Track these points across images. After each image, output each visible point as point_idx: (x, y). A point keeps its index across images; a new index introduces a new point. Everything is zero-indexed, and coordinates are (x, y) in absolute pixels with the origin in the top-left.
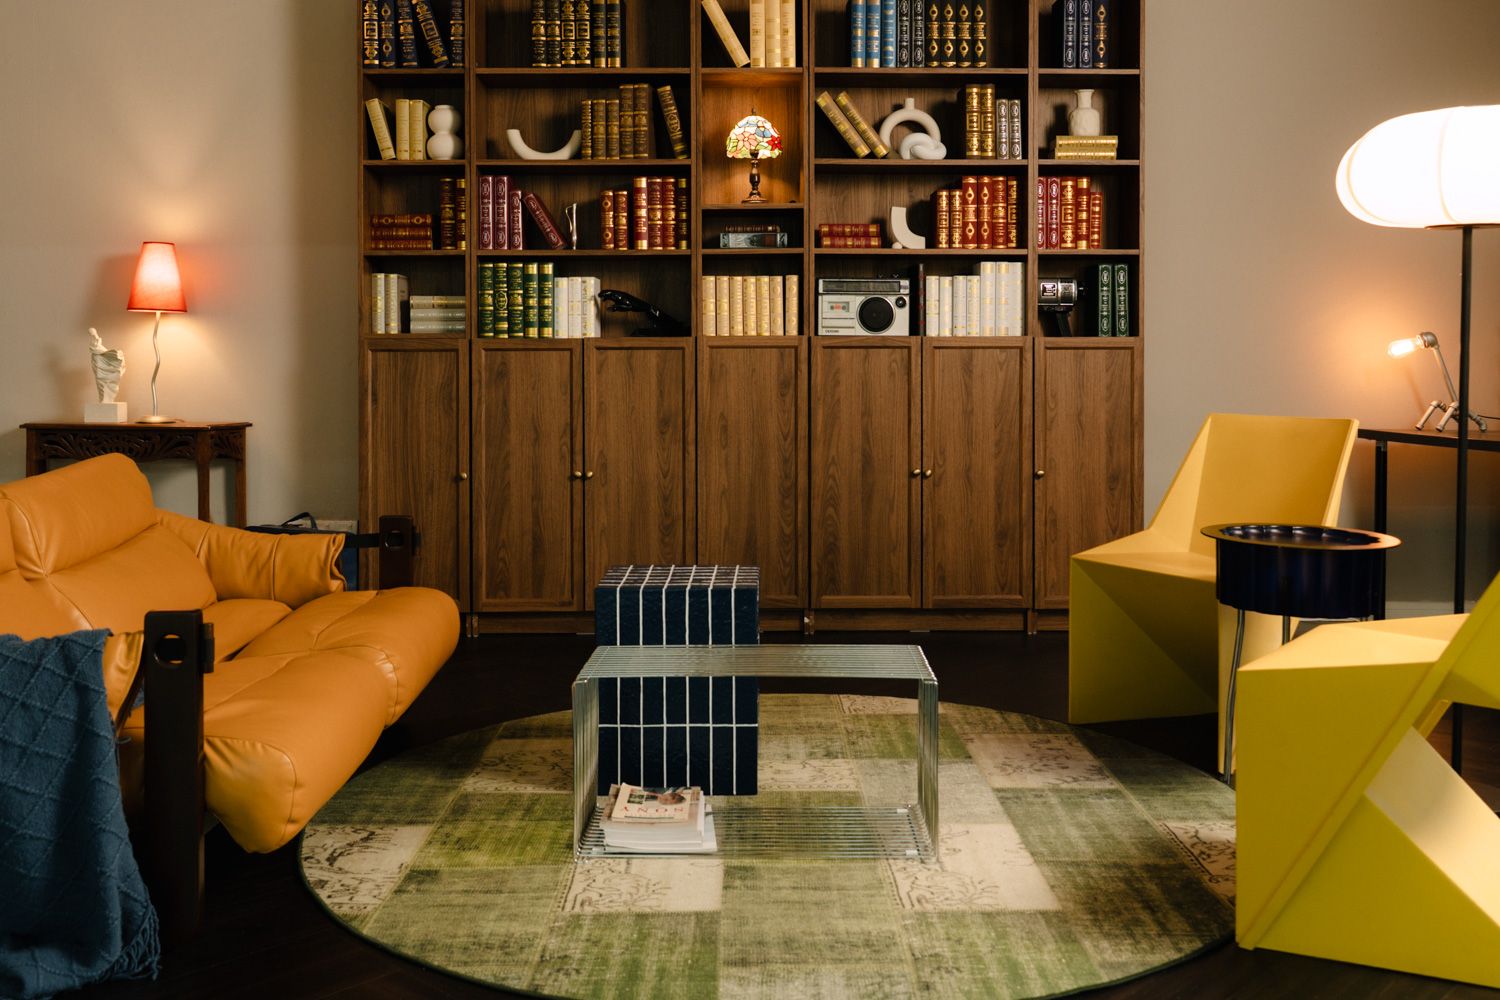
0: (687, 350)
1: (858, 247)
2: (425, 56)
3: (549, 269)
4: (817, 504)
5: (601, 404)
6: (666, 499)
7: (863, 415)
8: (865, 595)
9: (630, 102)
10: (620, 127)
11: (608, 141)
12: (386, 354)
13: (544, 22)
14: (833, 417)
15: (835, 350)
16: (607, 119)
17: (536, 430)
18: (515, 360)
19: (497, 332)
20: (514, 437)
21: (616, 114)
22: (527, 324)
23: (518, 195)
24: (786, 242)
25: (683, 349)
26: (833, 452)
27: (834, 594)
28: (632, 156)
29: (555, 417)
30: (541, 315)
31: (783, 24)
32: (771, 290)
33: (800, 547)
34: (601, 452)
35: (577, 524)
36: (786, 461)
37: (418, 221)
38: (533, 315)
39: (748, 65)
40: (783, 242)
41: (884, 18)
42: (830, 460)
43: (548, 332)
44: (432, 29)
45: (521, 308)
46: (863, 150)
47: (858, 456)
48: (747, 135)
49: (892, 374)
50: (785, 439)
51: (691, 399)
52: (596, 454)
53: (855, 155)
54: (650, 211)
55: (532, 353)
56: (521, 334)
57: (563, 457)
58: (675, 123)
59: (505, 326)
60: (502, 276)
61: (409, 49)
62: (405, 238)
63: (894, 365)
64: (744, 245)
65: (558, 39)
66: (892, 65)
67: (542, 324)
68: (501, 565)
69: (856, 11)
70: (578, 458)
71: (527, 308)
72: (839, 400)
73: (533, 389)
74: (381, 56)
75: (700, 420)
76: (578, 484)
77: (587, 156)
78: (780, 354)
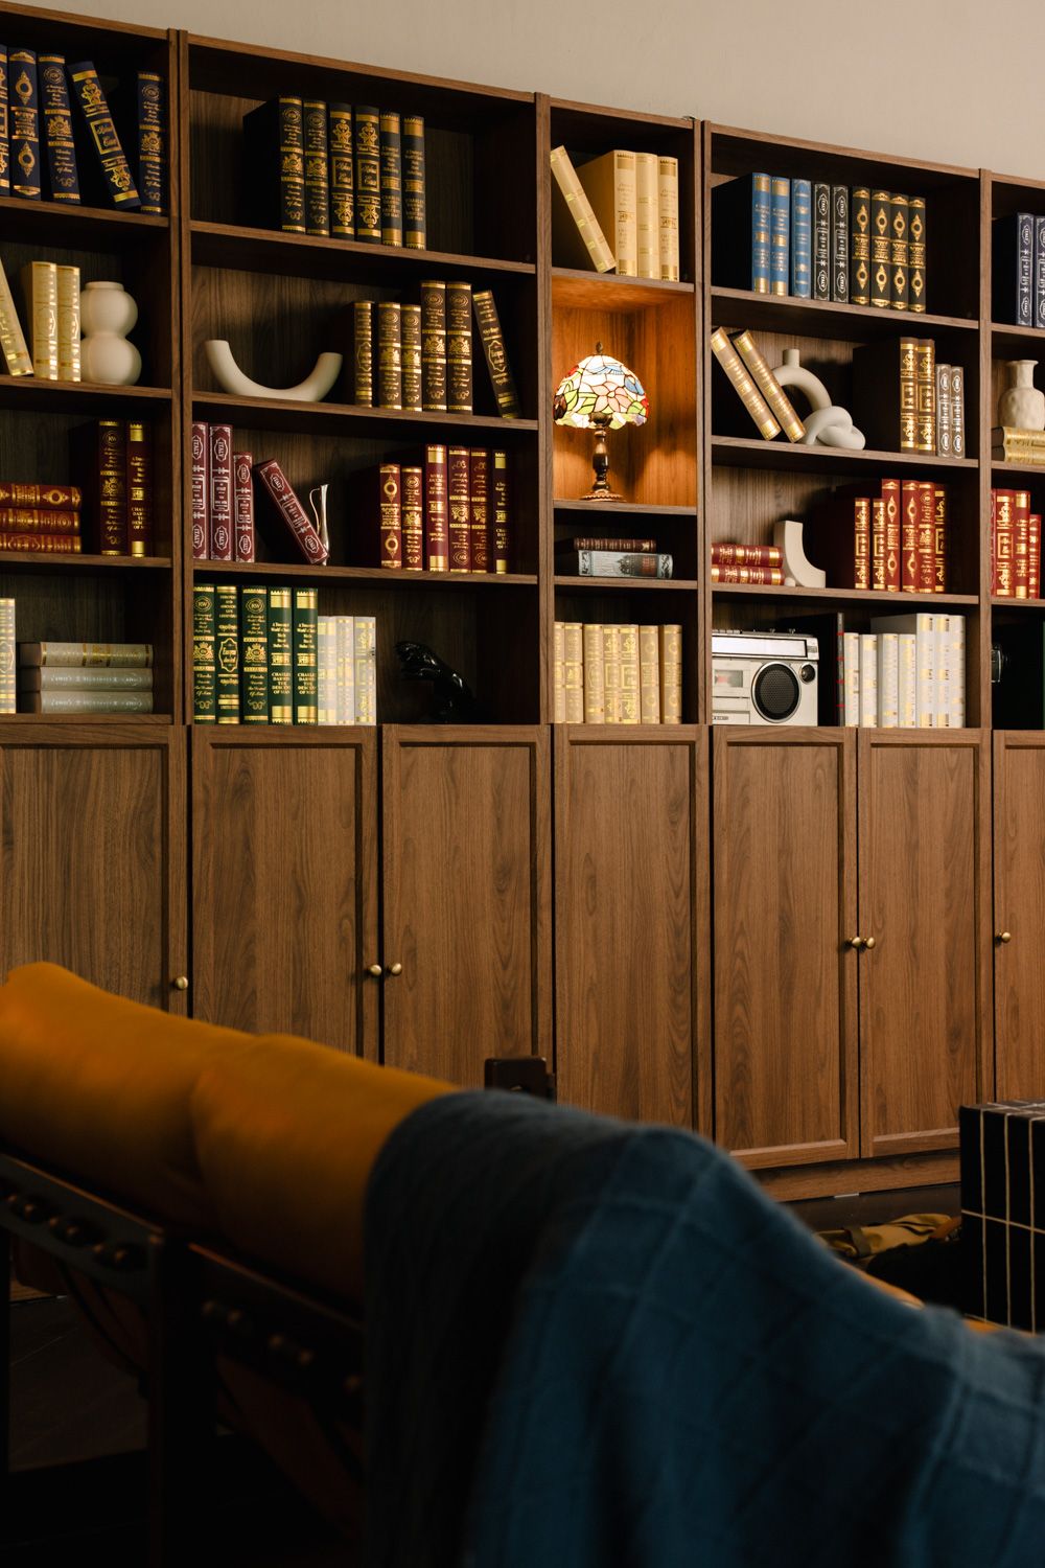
0: (538, 744)
1: (755, 582)
2: (96, 187)
3: (309, 599)
4: (722, 999)
5: (407, 842)
6: (506, 1006)
7: (780, 853)
9: (441, 313)
10: (425, 354)
11: (405, 378)
12: (31, 752)
13: (300, 151)
14: (740, 859)
15: (744, 748)
16: (403, 339)
17: (298, 889)
18: (263, 763)
19: (220, 712)
20: (261, 905)
21: (416, 332)
22: (274, 700)
24: (671, 571)
26: (742, 913)
27: (745, 1148)
28: (444, 407)
29: (331, 868)
30: (295, 682)
31: (662, 209)
34: (408, 930)
36: (676, 933)
37: (56, 497)
38: (283, 684)
39: (614, 271)
40: (666, 570)
41: (796, 219)
42: (737, 930)
43: (308, 714)
44: (110, 135)
45: (262, 669)
46: (771, 428)
47: (774, 919)
48: (612, 388)
49: (818, 787)
50: (677, 896)
51: (545, 829)
53: (759, 436)
54: (449, 505)
55: (293, 751)
56: (264, 718)
57: (343, 940)
58: (500, 357)
59: (230, 701)
60: (230, 611)
61: (67, 167)
62: (31, 531)
63: (820, 771)
64: (615, 572)
65: (325, 184)
66: (802, 294)
67: (298, 699)
69: (758, 202)
70: (371, 941)
71: (272, 669)
72: (749, 828)
73: (295, 818)
74: (13, 173)
75: (558, 868)
76: (370, 990)
77: (365, 402)
78: (672, 754)
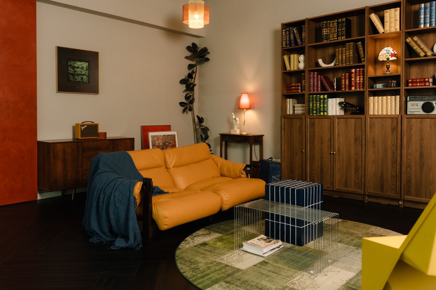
0: (363, 119)
1: (421, 86)
2: (296, 43)
3: (326, 96)
4: (403, 167)
5: (338, 134)
6: (356, 161)
7: (420, 140)
8: (421, 198)
9: (348, 48)
10: (345, 55)
11: (342, 60)
12: (287, 119)
13: (325, 29)
14: (409, 141)
15: (411, 119)
16: (342, 54)
17: (321, 139)
18: (317, 121)
19: (313, 113)
20: (316, 141)
21: (344, 52)
22: (320, 112)
23: (319, 77)
25: (361, 118)
26: (409, 151)
27: (410, 196)
28: (348, 63)
29: (326, 138)
30: (324, 109)
31: (395, 18)
32: (391, 100)
33: (398, 180)
35: (332, 166)
36: (393, 153)
37: (297, 85)
38: (322, 109)
39: (384, 32)
40: (394, 86)
41: (431, 10)
42: (408, 154)
43: (326, 114)
44: (298, 36)
45: (319, 107)
46: (422, 54)
47: (418, 153)
48: (383, 54)
49: (431, 127)
50: (393, 146)
51: (364, 133)
52: (337, 147)
53: (420, 57)
54: (355, 78)
55: (321, 119)
56: (319, 114)
57: (328, 148)
58: (362, 53)
59: (315, 112)
60: (314, 99)
61: (292, 42)
62: (293, 90)
63: (432, 124)
64: (381, 87)
65: (329, 33)
66: (434, 25)
67: (324, 111)
68: (313, 175)
71: (320, 107)
72: (412, 135)
73: (321, 129)
74: (286, 45)
75: (366, 139)
76: (332, 155)
77: (337, 65)
78: (392, 120)
